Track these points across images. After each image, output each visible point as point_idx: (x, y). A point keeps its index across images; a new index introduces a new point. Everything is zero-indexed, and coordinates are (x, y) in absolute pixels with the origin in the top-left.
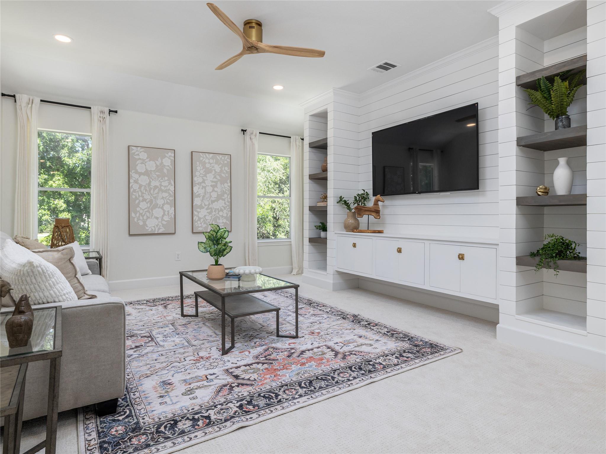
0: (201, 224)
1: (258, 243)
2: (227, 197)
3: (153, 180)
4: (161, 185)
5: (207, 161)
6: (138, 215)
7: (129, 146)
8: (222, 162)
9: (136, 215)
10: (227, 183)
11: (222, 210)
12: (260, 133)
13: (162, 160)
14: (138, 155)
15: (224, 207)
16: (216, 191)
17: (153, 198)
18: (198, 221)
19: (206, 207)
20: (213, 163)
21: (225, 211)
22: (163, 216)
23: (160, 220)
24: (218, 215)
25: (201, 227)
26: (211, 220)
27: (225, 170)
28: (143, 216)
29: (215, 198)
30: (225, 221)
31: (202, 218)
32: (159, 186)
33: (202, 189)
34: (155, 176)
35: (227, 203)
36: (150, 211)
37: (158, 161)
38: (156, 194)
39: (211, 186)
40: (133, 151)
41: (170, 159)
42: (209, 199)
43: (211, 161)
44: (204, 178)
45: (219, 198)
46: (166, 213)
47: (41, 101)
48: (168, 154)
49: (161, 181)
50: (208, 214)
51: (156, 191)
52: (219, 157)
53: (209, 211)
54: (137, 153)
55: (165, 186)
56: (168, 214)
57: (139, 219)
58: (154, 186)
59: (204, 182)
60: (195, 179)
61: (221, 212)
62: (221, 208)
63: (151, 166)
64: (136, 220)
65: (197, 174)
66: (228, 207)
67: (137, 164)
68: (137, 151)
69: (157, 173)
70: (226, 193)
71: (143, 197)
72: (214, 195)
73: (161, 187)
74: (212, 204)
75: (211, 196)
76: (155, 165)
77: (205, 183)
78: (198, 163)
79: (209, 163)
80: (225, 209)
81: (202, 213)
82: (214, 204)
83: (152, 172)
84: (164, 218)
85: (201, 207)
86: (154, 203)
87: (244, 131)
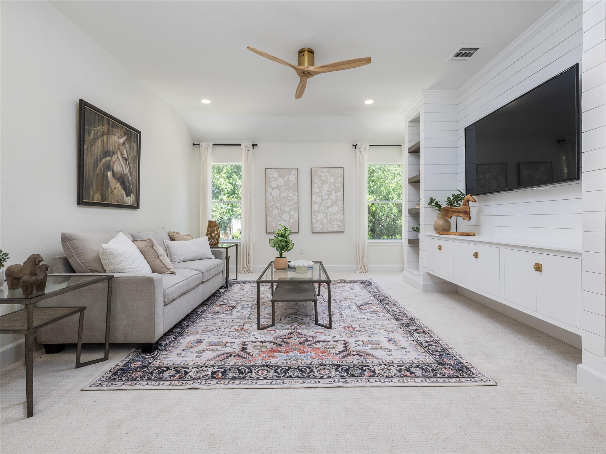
0: (319, 225)
1: (368, 242)
2: (340, 203)
3: (282, 192)
4: (288, 196)
5: (323, 174)
6: (272, 219)
7: (266, 169)
8: (336, 174)
9: (270, 218)
10: (341, 192)
11: (336, 214)
12: (370, 146)
13: (288, 177)
14: (272, 174)
15: (337, 211)
16: (330, 199)
17: (282, 206)
18: (316, 223)
19: (322, 212)
20: (328, 176)
21: (339, 215)
22: (289, 219)
23: (287, 222)
24: (333, 218)
25: (319, 228)
26: (326, 222)
27: (338, 180)
28: (275, 220)
29: (330, 204)
30: (338, 223)
31: (319, 221)
32: (287, 197)
33: (319, 197)
34: (284, 189)
35: (340, 208)
36: (280, 215)
37: (285, 177)
38: (284, 203)
39: (327, 194)
40: (269, 172)
41: (295, 175)
42: (326, 205)
43: (327, 174)
44: (321, 188)
45: (334, 204)
46: (292, 217)
47: (213, 145)
48: (293, 172)
49: (288, 193)
50: (324, 218)
51: (285, 200)
52: (333, 171)
53: (325, 215)
54: (271, 173)
55: (291, 197)
56: (293, 217)
57: (272, 222)
58: (283, 197)
59: (320, 191)
60: (314, 189)
61: (335, 216)
62: (335, 213)
63: (281, 182)
64: (270, 222)
65: (315, 185)
66: (341, 212)
67: (271, 181)
68: (271, 172)
69: (285, 187)
70: (340, 200)
71: (275, 205)
72: (329, 202)
73: (288, 198)
74: (327, 209)
75: (327, 203)
76: (283, 181)
77: (322, 193)
78: (316, 177)
79: (325, 176)
80: (339, 213)
81: (319, 217)
82: (329, 209)
83: (282, 187)
84: (290, 221)
85: (319, 212)
86: (283, 209)
87: (355, 146)
